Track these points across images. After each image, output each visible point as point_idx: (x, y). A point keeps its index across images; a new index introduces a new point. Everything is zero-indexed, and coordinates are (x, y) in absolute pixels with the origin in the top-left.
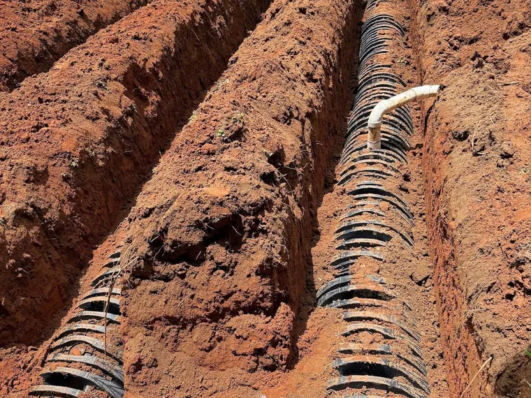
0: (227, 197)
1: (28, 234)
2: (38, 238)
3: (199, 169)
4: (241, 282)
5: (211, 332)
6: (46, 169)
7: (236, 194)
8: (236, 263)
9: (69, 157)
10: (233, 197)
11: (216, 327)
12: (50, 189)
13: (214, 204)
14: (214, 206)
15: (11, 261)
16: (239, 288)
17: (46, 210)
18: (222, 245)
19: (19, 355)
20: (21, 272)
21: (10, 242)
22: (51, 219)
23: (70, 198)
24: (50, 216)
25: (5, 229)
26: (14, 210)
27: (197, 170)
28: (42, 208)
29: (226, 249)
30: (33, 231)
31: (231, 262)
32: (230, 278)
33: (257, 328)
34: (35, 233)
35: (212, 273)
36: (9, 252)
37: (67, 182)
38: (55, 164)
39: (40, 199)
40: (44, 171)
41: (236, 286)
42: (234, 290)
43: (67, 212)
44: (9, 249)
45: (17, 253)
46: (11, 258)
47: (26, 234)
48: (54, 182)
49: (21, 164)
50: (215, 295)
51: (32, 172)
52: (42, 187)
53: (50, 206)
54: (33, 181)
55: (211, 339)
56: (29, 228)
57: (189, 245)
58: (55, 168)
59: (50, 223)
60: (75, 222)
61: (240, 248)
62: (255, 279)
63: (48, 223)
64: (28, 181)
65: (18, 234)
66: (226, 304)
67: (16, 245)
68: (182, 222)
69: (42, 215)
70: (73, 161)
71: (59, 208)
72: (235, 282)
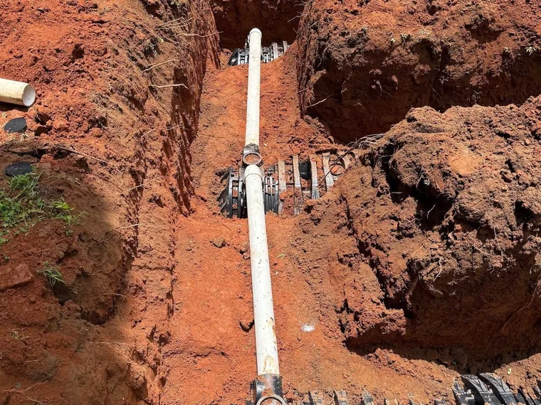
0: (457, 177)
1: (415, 65)
2: (419, 77)
3: (506, 136)
4: (395, 252)
5: (351, 252)
6: (500, 32)
7: (467, 183)
8: (411, 236)
9: (533, 40)
10: (462, 183)
11: (357, 254)
12: (482, 51)
13: (440, 168)
14: (439, 170)
15: (378, 71)
16: (389, 253)
17: (454, 63)
18: (418, 209)
19: (319, 133)
20: (377, 85)
21: (392, 58)
22: (450, 72)
23: (489, 74)
24: (451, 70)
25: (401, 44)
26: (424, 37)
27: (500, 134)
28: (453, 58)
29: (416, 216)
30: (422, 67)
31: (407, 229)
32: (393, 238)
33: (364, 293)
34: (422, 71)
35: (391, 218)
36: (384, 63)
37: (503, 59)
38: (513, 35)
39: (460, 50)
40: (494, 32)
41: (389, 248)
42: (386, 249)
43: (474, 81)
44: (386, 61)
45: (389, 70)
46: (381, 69)
47: (412, 64)
48: (492, 48)
49: (480, 8)
50: (374, 234)
51: (479, 23)
52: (475, 42)
53: (461, 64)
54: (472, 31)
55: (347, 256)
56: (421, 62)
57: (399, 177)
58: (508, 38)
59: (446, 76)
60: (471, 95)
61: (427, 230)
62: (403, 264)
63: (444, 74)
64: (468, 27)
65: (406, 58)
66: (373, 250)
67: (395, 64)
68: (414, 154)
69: (446, 64)
70: (532, 46)
71: (468, 72)
72: (393, 245)
